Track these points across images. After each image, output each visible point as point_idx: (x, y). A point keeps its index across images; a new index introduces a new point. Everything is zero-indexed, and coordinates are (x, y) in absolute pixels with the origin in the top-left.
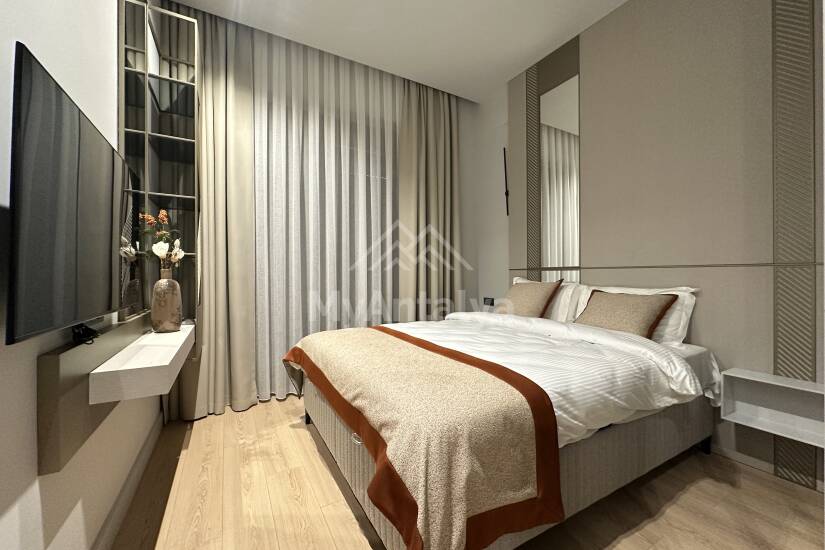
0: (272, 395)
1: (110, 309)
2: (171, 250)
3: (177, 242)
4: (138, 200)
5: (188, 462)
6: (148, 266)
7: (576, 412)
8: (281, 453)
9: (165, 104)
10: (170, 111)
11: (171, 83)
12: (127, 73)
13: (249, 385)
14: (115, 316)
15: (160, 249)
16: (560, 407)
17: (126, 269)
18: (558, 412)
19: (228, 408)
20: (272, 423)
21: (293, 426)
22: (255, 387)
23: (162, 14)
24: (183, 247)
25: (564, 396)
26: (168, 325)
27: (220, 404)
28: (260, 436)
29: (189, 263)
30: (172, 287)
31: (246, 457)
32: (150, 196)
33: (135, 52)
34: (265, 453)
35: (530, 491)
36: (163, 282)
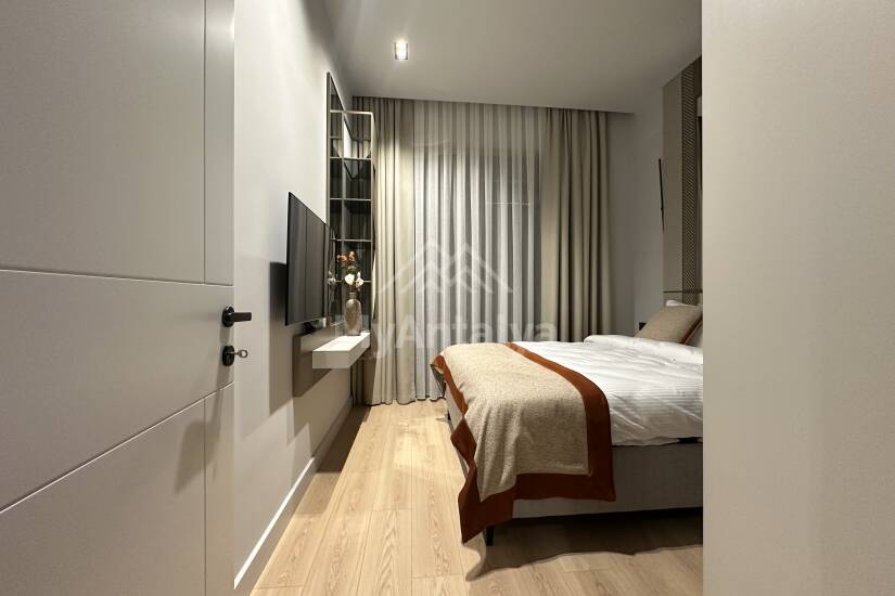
0: (427, 396)
1: (323, 316)
2: (355, 279)
3: (359, 274)
4: (338, 245)
5: (365, 430)
6: (343, 290)
7: (637, 416)
8: (425, 434)
9: (355, 173)
10: (358, 177)
11: (358, 161)
12: (332, 161)
13: (409, 385)
14: (325, 319)
15: (349, 279)
16: (616, 408)
17: (332, 293)
18: (613, 412)
19: (395, 402)
20: (424, 416)
21: (438, 419)
22: (413, 388)
23: (353, 115)
24: (362, 277)
25: (626, 400)
26: (355, 332)
27: (389, 397)
28: (413, 422)
29: (367, 287)
30: (356, 304)
31: (402, 433)
32: (346, 243)
33: (337, 140)
34: (414, 433)
35: (580, 468)
36: (351, 301)
